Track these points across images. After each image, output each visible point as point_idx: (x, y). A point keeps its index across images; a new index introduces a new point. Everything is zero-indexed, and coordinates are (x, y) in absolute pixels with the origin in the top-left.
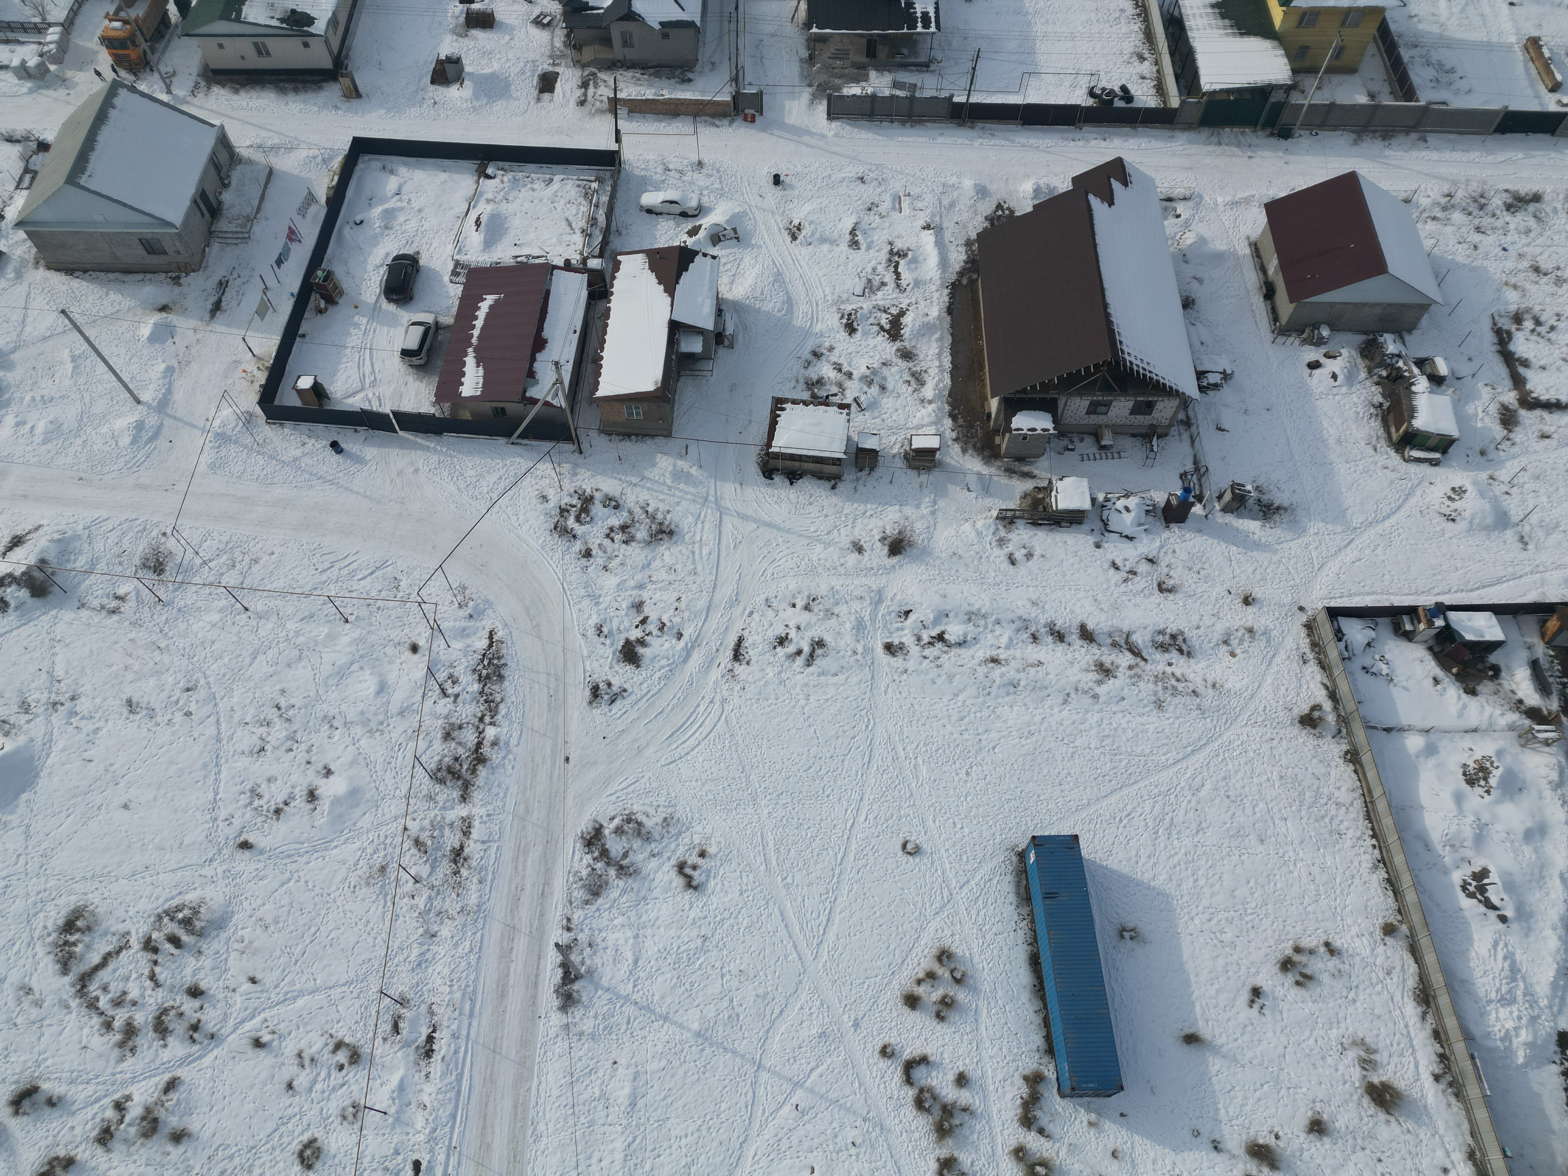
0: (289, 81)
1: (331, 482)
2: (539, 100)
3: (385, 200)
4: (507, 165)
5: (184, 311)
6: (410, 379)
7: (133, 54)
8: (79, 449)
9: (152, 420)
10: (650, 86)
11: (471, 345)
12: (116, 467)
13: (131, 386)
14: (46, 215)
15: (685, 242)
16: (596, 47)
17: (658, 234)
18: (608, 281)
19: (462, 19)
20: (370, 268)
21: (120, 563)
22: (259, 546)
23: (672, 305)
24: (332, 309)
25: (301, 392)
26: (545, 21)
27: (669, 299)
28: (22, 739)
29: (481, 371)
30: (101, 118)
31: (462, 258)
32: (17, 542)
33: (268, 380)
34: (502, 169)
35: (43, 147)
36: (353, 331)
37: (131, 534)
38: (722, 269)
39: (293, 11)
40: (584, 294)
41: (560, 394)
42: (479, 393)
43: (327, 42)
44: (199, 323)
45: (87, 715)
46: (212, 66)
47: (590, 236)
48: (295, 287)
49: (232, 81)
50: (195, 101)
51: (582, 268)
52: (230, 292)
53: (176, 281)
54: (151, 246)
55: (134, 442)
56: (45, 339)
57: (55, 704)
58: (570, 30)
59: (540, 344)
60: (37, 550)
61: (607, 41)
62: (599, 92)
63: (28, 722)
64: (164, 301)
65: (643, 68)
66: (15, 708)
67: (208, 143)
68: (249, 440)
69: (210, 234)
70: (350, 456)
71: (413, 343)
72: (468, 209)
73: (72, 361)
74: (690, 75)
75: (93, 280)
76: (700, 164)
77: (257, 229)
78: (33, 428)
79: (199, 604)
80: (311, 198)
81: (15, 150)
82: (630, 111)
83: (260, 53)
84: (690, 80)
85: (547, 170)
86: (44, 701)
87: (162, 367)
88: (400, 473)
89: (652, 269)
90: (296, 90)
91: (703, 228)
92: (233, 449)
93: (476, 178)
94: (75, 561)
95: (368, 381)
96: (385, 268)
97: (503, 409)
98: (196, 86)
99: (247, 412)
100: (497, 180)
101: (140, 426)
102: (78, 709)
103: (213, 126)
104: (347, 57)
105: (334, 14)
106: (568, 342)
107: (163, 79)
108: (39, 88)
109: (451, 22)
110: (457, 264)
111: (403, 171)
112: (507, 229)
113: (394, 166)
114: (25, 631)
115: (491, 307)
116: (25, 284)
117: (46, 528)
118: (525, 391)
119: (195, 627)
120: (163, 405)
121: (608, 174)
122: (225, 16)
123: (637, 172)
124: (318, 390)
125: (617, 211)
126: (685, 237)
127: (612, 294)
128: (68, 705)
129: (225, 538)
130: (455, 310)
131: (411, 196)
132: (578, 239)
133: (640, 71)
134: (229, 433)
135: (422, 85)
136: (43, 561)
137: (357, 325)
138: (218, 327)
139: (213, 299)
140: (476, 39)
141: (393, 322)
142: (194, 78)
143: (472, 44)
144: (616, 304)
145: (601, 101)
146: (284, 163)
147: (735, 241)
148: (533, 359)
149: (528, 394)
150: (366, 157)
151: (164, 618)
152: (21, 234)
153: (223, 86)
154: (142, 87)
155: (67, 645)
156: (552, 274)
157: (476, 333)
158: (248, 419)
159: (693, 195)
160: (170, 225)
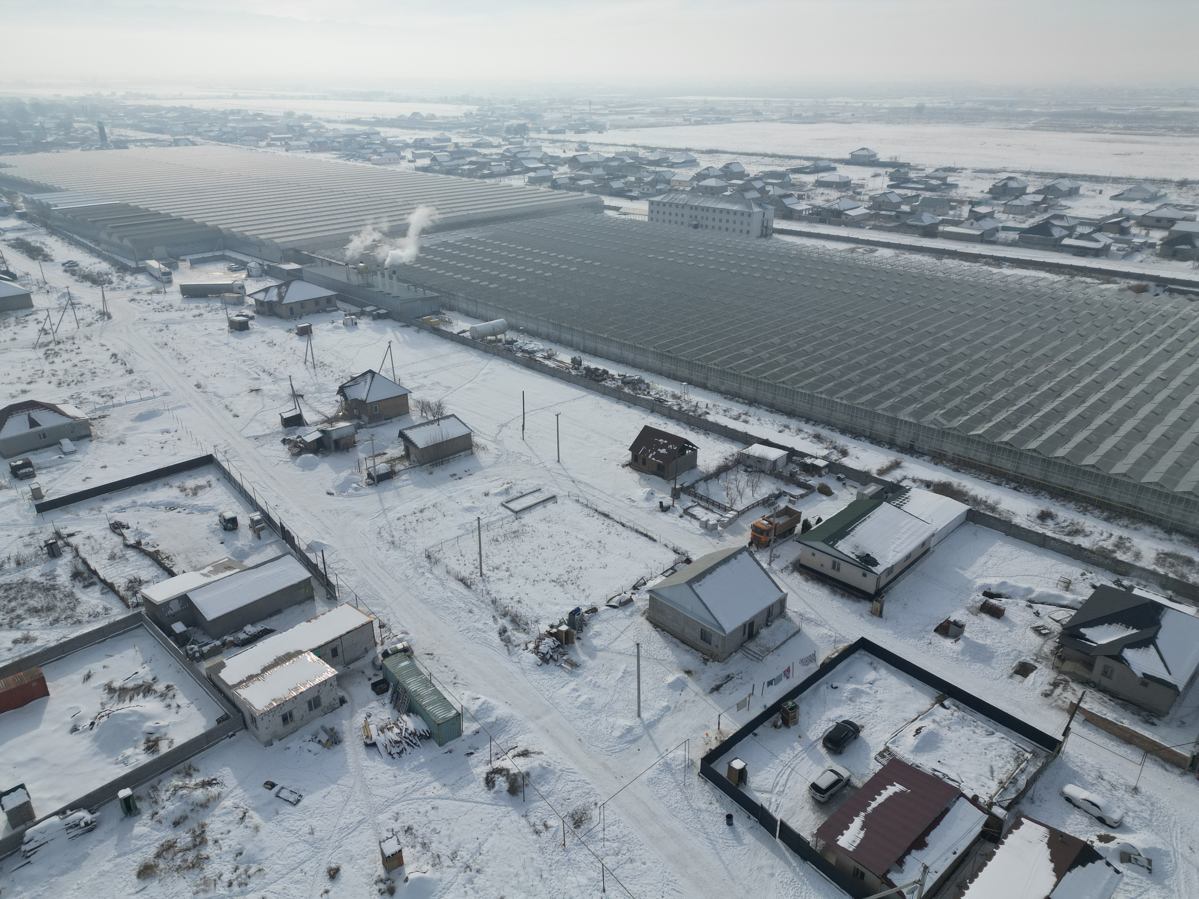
0: (841, 589)
1: (711, 842)
2: (1011, 677)
3: (861, 683)
4: (962, 705)
5: (698, 680)
6: (807, 806)
7: (763, 538)
8: (592, 722)
9: (638, 731)
10: (1114, 711)
11: (865, 811)
12: (601, 745)
13: (642, 704)
14: (666, 593)
15: (1092, 842)
16: (1078, 665)
17: (1069, 821)
18: (1004, 831)
19: (979, 605)
20: (824, 718)
21: (562, 805)
22: (640, 852)
23: (1056, 885)
24: (783, 729)
25: (731, 768)
26: (1043, 632)
27: (1055, 879)
28: (438, 875)
29: (862, 835)
30: (726, 561)
31: (893, 748)
32: (525, 754)
33: (717, 749)
34: (957, 706)
35: (688, 561)
36: (788, 751)
37: (579, 791)
38: (1121, 886)
39: (868, 555)
40: (978, 829)
41: (916, 893)
42: (851, 849)
43: (879, 579)
44: (701, 691)
45: (476, 888)
46: (802, 562)
47: (1005, 789)
48: (770, 702)
49: (808, 574)
50: (781, 575)
51: (986, 809)
52: (730, 684)
53: (705, 661)
54: (705, 636)
55: (620, 737)
56: (620, 653)
57: (468, 867)
58: (1061, 646)
59: (920, 844)
60: (530, 766)
61: (1089, 665)
62: (1065, 695)
63: (449, 867)
64: (691, 668)
65: (1113, 697)
66: (449, 853)
67: (773, 598)
68: (681, 778)
69: (741, 646)
70: (734, 832)
71: (824, 784)
72: (916, 719)
73: (624, 673)
74: (1155, 721)
75: (664, 637)
76: (1136, 790)
77: (769, 658)
78: (579, 696)
79: (582, 864)
80: (812, 658)
81: (674, 557)
82: (1086, 720)
83: (834, 567)
84: (1153, 724)
85: (995, 726)
86: (464, 860)
87: (665, 704)
88: (760, 869)
89: (1050, 845)
90: (843, 596)
91: (1116, 841)
92: (669, 778)
93: (933, 702)
94: (543, 785)
95: (777, 789)
96: (835, 723)
97: (863, 874)
98: (786, 568)
99: (692, 761)
100: (949, 712)
101: (630, 730)
102: (475, 881)
103: (782, 591)
104: (886, 592)
105: (892, 566)
106: (944, 858)
107: (771, 556)
108: (706, 534)
109: (969, 602)
110: (887, 749)
111: (883, 672)
112: (938, 747)
113: (879, 666)
114: (490, 809)
115: (895, 793)
116: (631, 621)
117: (543, 756)
118: (888, 872)
119: (569, 878)
120: (650, 726)
121: (1044, 754)
122: (826, 541)
123: (1071, 765)
124: (742, 774)
125: (1039, 784)
126: (1094, 839)
127: (1003, 843)
128: (473, 873)
129: (626, 832)
130: (867, 779)
131: (879, 689)
132: (994, 786)
133: (1109, 697)
134: (673, 766)
135: (927, 629)
136: (528, 774)
137: (793, 749)
138: (710, 700)
139: (718, 683)
140: (983, 620)
141: (819, 761)
142: (787, 563)
143: (978, 621)
144: (1002, 853)
145: (1064, 702)
146: (809, 630)
147: (1147, 871)
148: (908, 852)
149: (889, 876)
150: (863, 652)
151: (558, 858)
152: (647, 596)
153: (801, 575)
154: (758, 556)
155: (501, 834)
156: (958, 799)
157: (874, 804)
158: (690, 765)
159: (1117, 810)
160: (723, 630)
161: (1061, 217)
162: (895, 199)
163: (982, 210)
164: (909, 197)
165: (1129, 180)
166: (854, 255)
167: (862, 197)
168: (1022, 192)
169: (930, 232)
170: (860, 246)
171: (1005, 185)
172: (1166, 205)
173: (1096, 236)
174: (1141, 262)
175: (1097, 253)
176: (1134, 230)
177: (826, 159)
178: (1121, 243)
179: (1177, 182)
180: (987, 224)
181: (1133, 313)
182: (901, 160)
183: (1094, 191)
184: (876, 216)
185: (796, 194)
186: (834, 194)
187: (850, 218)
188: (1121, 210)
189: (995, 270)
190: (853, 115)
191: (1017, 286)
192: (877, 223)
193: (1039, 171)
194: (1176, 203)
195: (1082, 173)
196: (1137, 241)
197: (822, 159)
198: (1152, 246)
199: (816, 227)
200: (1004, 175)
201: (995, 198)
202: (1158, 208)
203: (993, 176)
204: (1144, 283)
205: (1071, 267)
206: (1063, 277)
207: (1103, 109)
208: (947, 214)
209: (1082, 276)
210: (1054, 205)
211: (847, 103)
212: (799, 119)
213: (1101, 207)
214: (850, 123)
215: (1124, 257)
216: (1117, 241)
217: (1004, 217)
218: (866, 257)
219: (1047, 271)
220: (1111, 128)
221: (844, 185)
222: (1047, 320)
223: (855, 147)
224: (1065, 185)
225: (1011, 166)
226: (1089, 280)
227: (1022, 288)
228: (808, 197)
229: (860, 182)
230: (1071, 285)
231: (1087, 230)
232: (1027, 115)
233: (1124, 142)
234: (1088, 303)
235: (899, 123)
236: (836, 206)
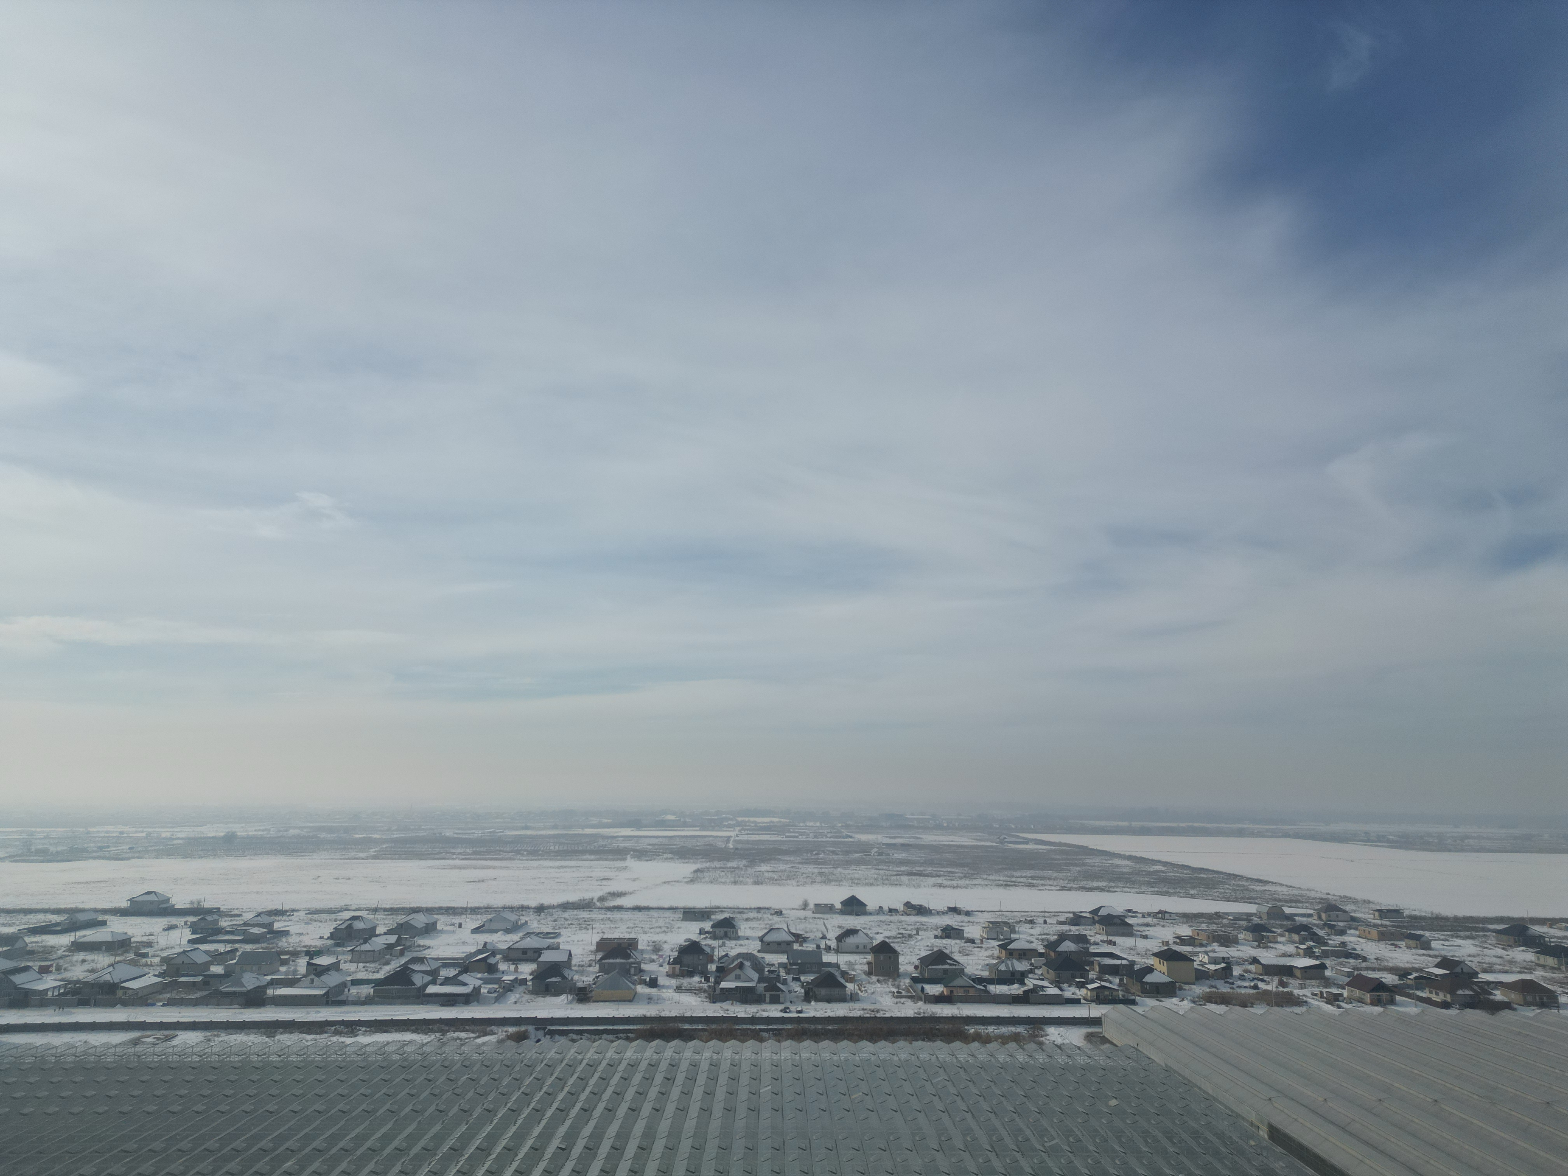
161: (421, 960)
162: (201, 959)
163: (324, 961)
164: (221, 954)
165: (487, 909)
166: (139, 1049)
167: (149, 961)
168: (371, 933)
169: (256, 999)
170: (149, 1033)
171: (350, 926)
172: (529, 934)
173: (464, 978)
174: (516, 1003)
175: (467, 999)
176: (503, 966)
177: (90, 910)
178: (491, 983)
179: (535, 908)
180: (332, 979)
181: (517, 1068)
182: (207, 905)
183: (453, 925)
184: (175, 985)
185: (36, 965)
186: (102, 960)
187: (130, 992)
188: (485, 944)
189: (348, 1040)
190: (130, 848)
191: (379, 1058)
192: (174, 995)
193: (388, 907)
194: (537, 931)
195: (437, 905)
196: (507, 978)
197: (82, 911)
198: (524, 982)
199: (71, 1013)
200: (347, 915)
201: (338, 945)
202: (522, 938)
203: (333, 916)
204: (523, 1028)
205: (440, 1021)
206: (433, 1037)
207: (448, 833)
208: (277, 971)
209: (454, 1032)
210: (410, 947)
211: (121, 833)
212: (46, 856)
213: (464, 943)
214: (128, 859)
215: (497, 1000)
216: (486, 981)
217: (352, 967)
218: (158, 1049)
219: (414, 1032)
220: (460, 854)
221: (121, 945)
222: (421, 1098)
223: (138, 890)
224: (420, 920)
225: (355, 902)
226: (463, 1035)
227: (385, 1059)
228: (59, 969)
229: (145, 939)
230: (444, 1044)
231: (451, 972)
232: (366, 843)
233: (475, 868)
234: (466, 1066)
235: (201, 857)
236: (108, 978)
